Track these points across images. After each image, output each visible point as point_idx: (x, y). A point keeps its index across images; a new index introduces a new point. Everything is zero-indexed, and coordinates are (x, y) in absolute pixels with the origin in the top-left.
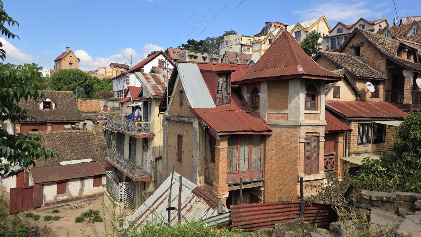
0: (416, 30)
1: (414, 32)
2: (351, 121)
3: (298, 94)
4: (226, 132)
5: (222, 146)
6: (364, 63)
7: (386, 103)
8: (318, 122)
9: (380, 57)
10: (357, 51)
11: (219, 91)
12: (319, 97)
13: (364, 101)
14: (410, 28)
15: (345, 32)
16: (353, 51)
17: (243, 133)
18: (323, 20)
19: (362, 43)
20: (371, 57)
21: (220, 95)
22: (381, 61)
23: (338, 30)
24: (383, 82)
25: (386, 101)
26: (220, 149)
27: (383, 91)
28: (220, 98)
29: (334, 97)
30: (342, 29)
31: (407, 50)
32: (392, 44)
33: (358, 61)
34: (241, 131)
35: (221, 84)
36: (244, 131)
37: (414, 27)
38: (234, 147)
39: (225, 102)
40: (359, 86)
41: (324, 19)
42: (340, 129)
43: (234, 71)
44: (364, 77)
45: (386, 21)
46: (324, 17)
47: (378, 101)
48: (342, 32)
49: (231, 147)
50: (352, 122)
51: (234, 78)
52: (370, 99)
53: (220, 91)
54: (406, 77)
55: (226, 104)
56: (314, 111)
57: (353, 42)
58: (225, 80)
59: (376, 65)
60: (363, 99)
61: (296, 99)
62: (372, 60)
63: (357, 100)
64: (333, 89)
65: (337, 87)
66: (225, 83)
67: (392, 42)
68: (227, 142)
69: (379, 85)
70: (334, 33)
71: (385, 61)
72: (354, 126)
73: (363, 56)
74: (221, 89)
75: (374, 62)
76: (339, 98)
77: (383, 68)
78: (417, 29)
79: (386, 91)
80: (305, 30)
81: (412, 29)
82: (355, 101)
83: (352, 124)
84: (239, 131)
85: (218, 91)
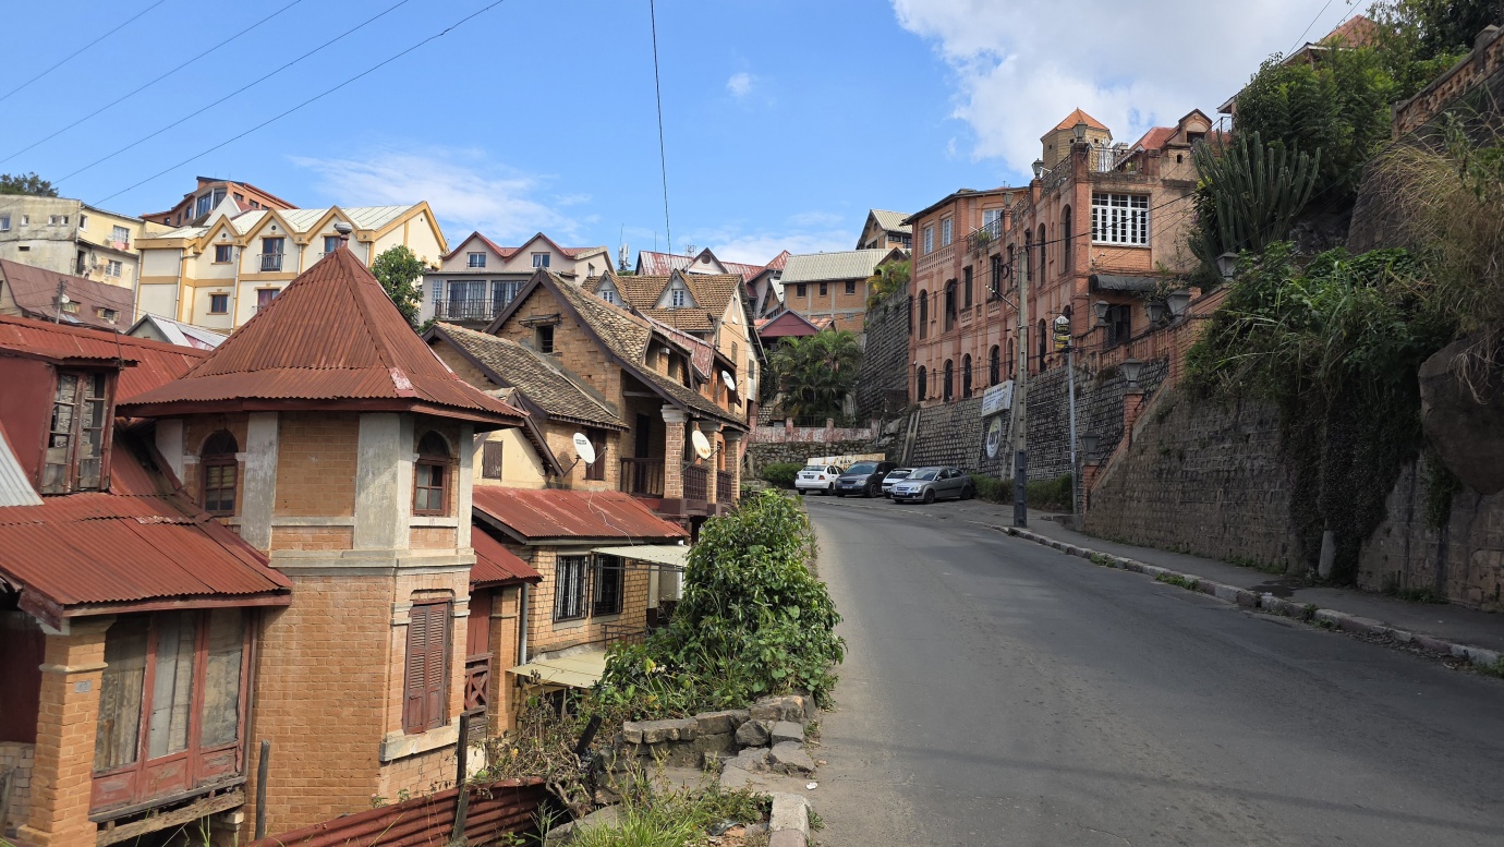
0: (679, 295)
1: (675, 300)
2: (535, 549)
3: (391, 464)
4: (105, 604)
5: (77, 662)
6: (565, 374)
7: (623, 495)
8: (451, 552)
9: (607, 364)
10: (546, 334)
11: (57, 439)
12: (455, 475)
13: (568, 487)
14: (665, 289)
15: (493, 266)
16: (532, 336)
17: (178, 604)
18: (422, 216)
19: (558, 315)
20: (582, 362)
21: (62, 452)
22: (610, 376)
23: (473, 257)
24: (615, 433)
25: (621, 490)
26: (69, 678)
27: (614, 460)
28: (59, 466)
29: (485, 476)
30: (483, 256)
31: (668, 351)
32: (635, 330)
33: (547, 367)
34: (169, 598)
35: (67, 409)
36: (184, 597)
37: (676, 285)
38: (129, 663)
39: (85, 483)
40: (555, 442)
41: (425, 211)
42: (509, 575)
43: (133, 363)
44: (567, 417)
45: (605, 254)
46: (424, 207)
47: (601, 490)
48: (483, 265)
49: (116, 665)
50: (540, 553)
51: (128, 389)
52: (582, 484)
53: (64, 439)
54: (670, 424)
55: (89, 489)
56: (440, 518)
57: (534, 311)
58: (89, 394)
59: (597, 384)
60: (564, 482)
61: (385, 477)
62: (586, 370)
63: (548, 485)
64: (481, 450)
65: (492, 443)
66: (87, 409)
67: (633, 325)
68: (101, 646)
69: (604, 443)
70: (460, 265)
71: (618, 376)
72: (545, 566)
73: (560, 354)
74: (66, 432)
75: (590, 376)
76: (500, 477)
77: (614, 394)
78: (682, 293)
79: (623, 461)
80: (361, 238)
81: (670, 291)
82: (544, 488)
83: (540, 559)
84: (162, 598)
85: (52, 437)
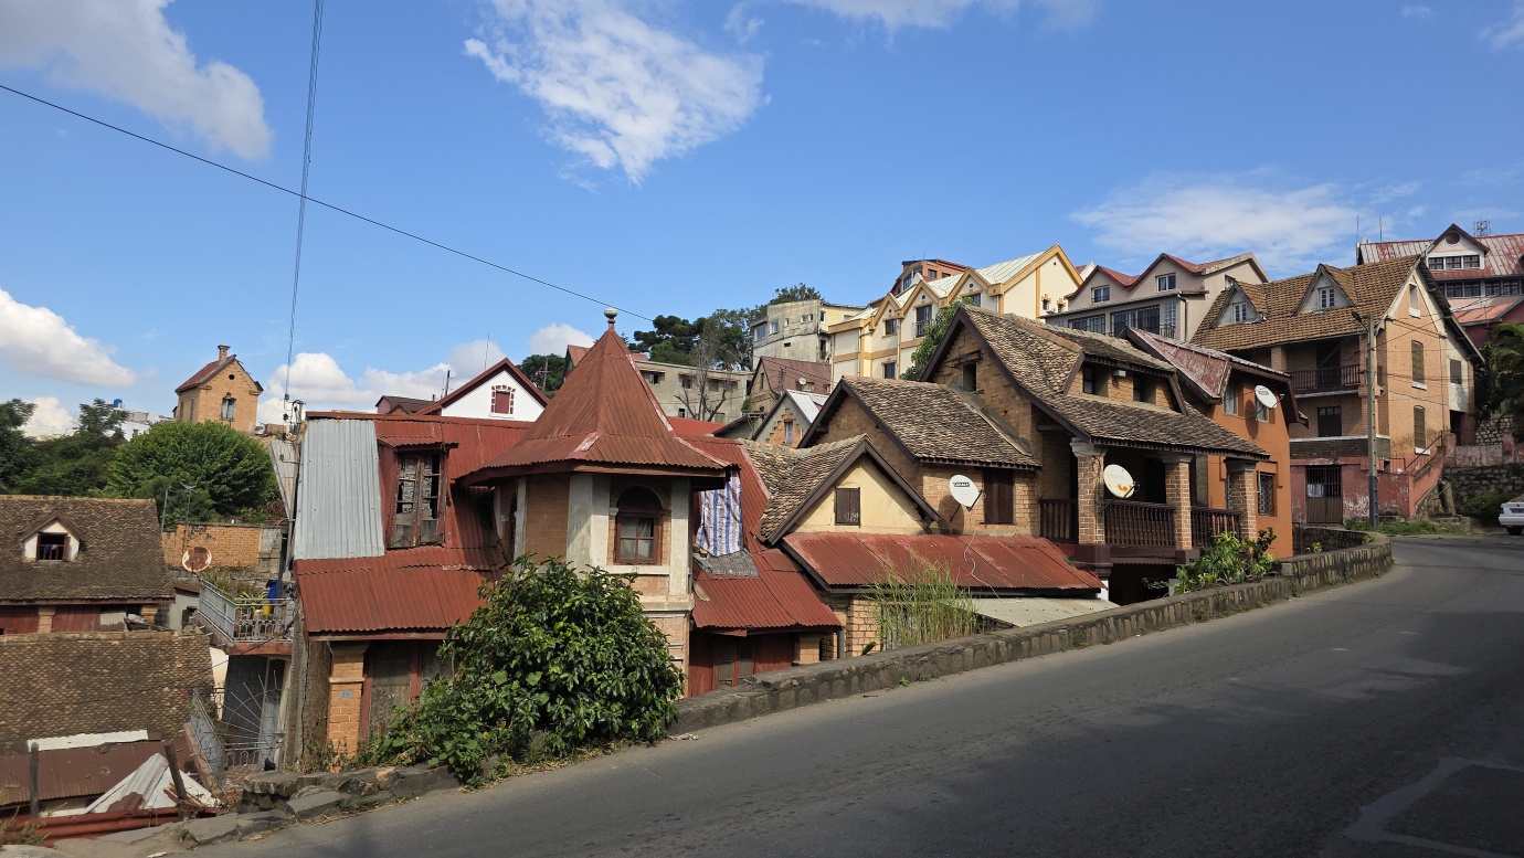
0: (1328, 294)
1: (1324, 301)
2: (851, 597)
3: (587, 518)
5: (341, 676)
6: (986, 413)
7: (1043, 542)
8: (661, 599)
9: (1018, 398)
10: (970, 369)
11: (404, 506)
12: (665, 525)
13: (957, 533)
14: (1310, 290)
15: (1117, 297)
16: (959, 374)
17: (414, 636)
18: (1056, 259)
19: (978, 352)
20: (1000, 397)
21: (408, 516)
22: (1022, 410)
23: (1097, 292)
24: (1028, 474)
25: (1041, 535)
26: (334, 687)
27: (1027, 502)
28: (405, 527)
29: (838, 522)
30: (1107, 289)
31: (1122, 373)
33: (968, 406)
34: (409, 630)
35: (410, 484)
36: (421, 630)
37: (1322, 284)
38: (397, 680)
39: (425, 539)
40: (934, 489)
41: (1057, 254)
42: (793, 622)
43: (455, 446)
44: (944, 460)
45: (1250, 261)
46: (1057, 250)
47: (1011, 534)
48: (1107, 298)
49: (381, 681)
50: (856, 602)
51: (456, 467)
52: (981, 529)
53: (410, 506)
54: (1084, 459)
55: (429, 544)
57: (961, 350)
58: (428, 471)
59: (1012, 420)
60: (951, 527)
61: (584, 531)
62: (1003, 405)
63: (928, 531)
64: (832, 497)
65: (850, 490)
66: (425, 482)
67: (1063, 350)
68: (360, 665)
69: (1012, 484)
71: (1028, 410)
72: (863, 615)
73: (982, 392)
74: (410, 501)
75: (1006, 412)
76: (859, 524)
77: (1026, 430)
78: (1331, 291)
79: (1042, 502)
80: (991, 292)
81: (1316, 291)
82: (920, 533)
83: (856, 608)
84: (396, 630)
85: (400, 505)
